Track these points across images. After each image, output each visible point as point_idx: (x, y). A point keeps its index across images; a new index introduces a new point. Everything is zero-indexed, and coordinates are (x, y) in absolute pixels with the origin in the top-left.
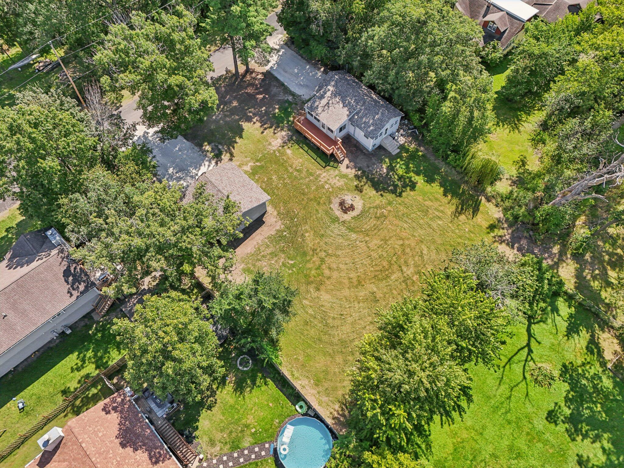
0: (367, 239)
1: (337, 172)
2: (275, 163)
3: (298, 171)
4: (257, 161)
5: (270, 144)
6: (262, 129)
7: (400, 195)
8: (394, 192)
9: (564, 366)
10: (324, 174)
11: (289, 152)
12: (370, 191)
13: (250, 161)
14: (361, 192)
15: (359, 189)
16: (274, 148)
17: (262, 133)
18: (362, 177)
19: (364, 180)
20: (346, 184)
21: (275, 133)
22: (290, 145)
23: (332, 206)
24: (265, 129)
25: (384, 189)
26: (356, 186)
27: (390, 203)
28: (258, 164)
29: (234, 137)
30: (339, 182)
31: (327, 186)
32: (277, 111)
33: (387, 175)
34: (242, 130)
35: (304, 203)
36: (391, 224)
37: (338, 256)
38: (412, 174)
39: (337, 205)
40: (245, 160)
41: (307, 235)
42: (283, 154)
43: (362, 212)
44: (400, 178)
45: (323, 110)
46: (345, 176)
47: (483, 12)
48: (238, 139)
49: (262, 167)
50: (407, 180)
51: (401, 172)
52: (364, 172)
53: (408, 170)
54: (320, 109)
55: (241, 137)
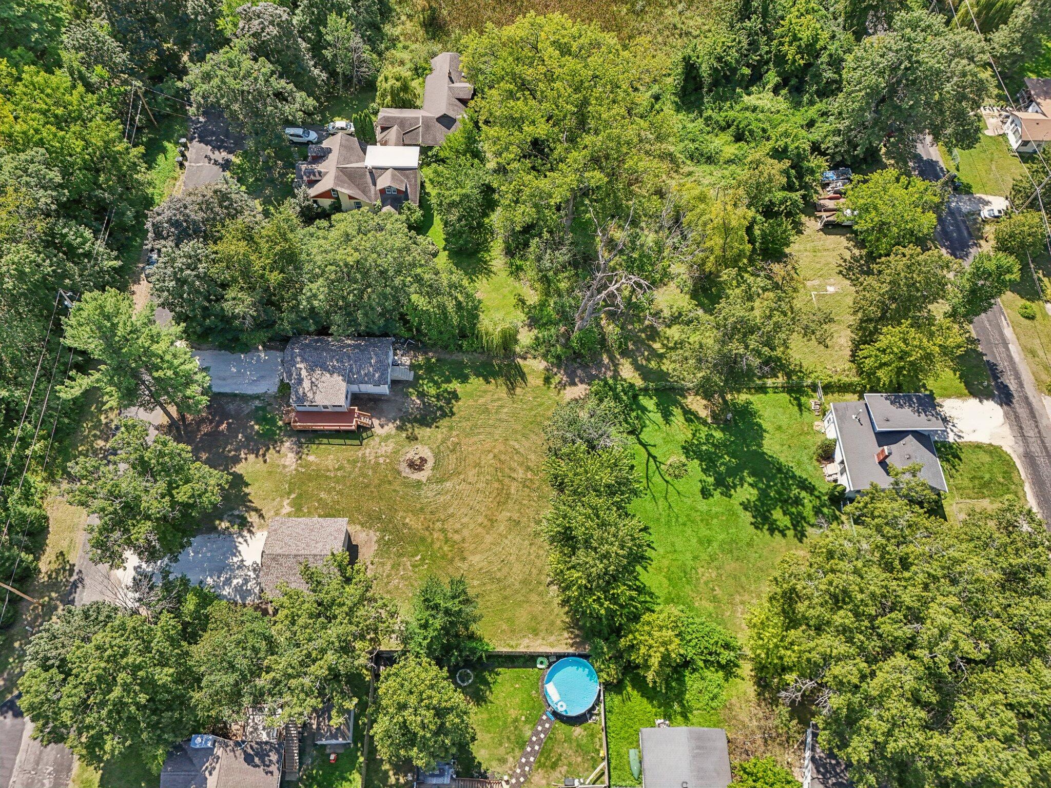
0: (462, 477)
1: (377, 439)
2: (310, 480)
3: (339, 469)
4: (289, 493)
5: (284, 467)
6: (261, 458)
7: (453, 414)
8: (444, 415)
9: (683, 448)
10: (368, 451)
11: (311, 458)
12: (423, 432)
13: (282, 501)
14: (417, 439)
15: (412, 438)
16: (293, 467)
17: (265, 461)
18: (404, 424)
19: (409, 425)
20: (396, 443)
21: (279, 452)
22: (306, 451)
23: (404, 474)
24: (264, 455)
25: (434, 420)
26: (408, 438)
27: (451, 428)
28: (293, 496)
29: (240, 491)
30: (390, 447)
31: (381, 460)
32: (256, 427)
33: (424, 403)
34: (240, 477)
35: (376, 494)
36: (470, 446)
37: (452, 515)
38: (444, 386)
39: (407, 470)
40: (275, 503)
41: (407, 520)
42: (308, 465)
43: (435, 457)
44: (438, 397)
45: (314, 393)
46: (388, 437)
47: (369, 180)
48: (246, 490)
49: (300, 496)
50: (446, 395)
51: (433, 391)
52: (401, 419)
53: (437, 385)
54: (310, 395)
55: (247, 485)
